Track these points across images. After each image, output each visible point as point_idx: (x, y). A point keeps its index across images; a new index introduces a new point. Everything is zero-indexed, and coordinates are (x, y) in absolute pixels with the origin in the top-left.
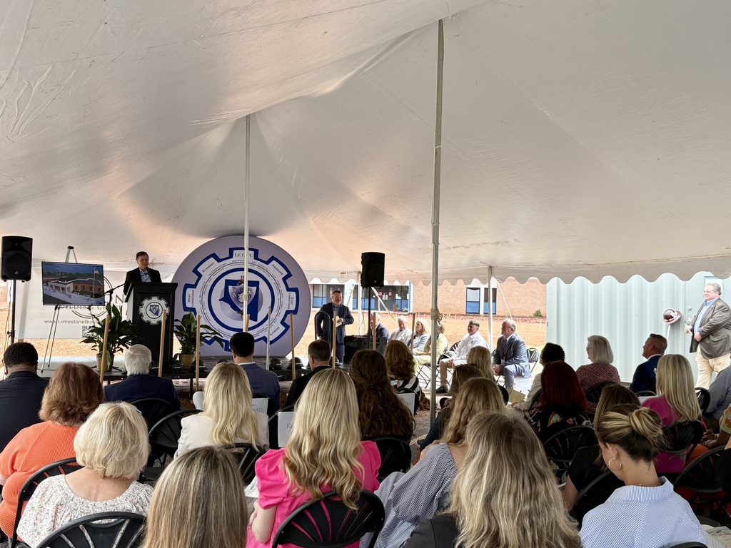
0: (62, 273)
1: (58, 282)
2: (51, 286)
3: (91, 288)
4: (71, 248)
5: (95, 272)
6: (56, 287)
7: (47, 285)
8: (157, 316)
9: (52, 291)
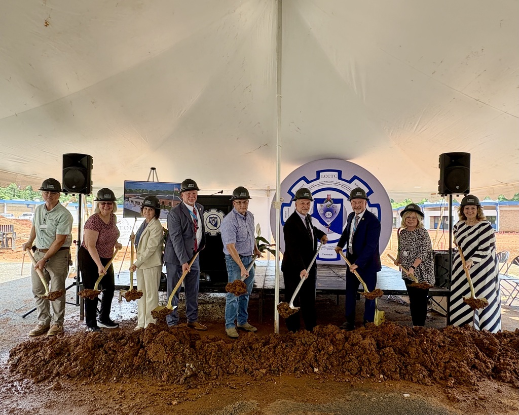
0: (143, 190)
1: (138, 198)
2: (132, 201)
3: (170, 204)
4: (153, 169)
5: (175, 189)
6: (136, 202)
7: (128, 200)
8: (215, 228)
9: (133, 205)
